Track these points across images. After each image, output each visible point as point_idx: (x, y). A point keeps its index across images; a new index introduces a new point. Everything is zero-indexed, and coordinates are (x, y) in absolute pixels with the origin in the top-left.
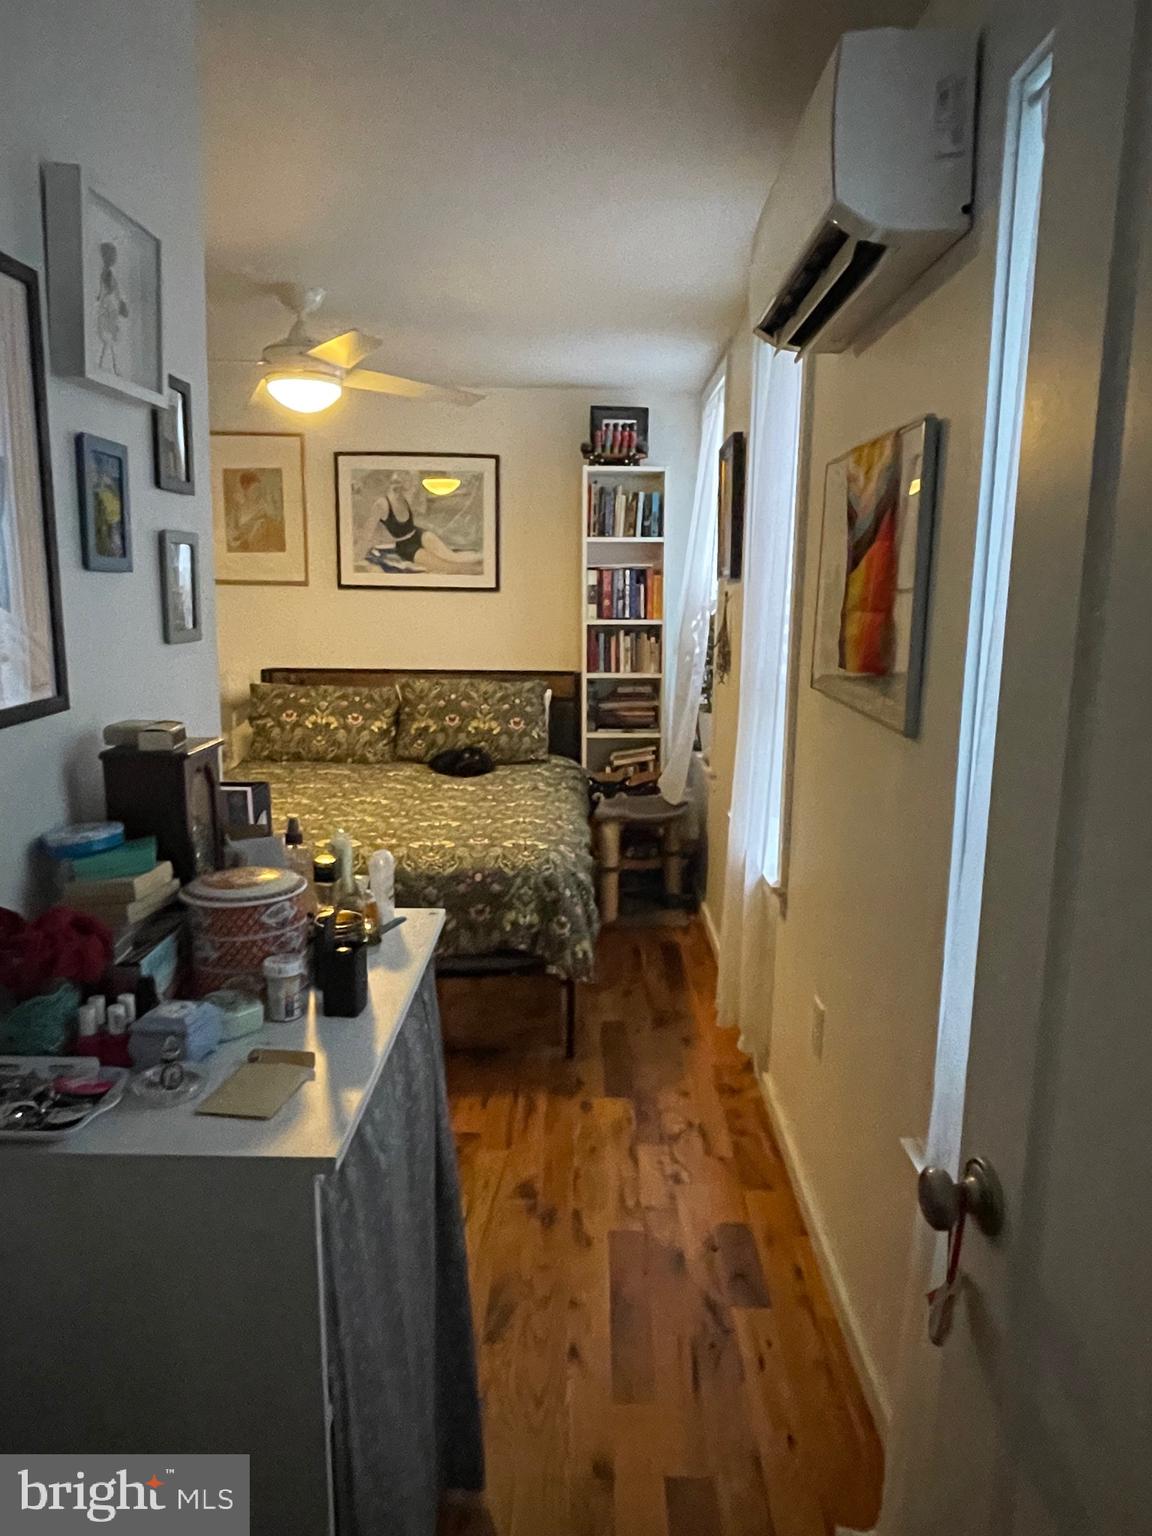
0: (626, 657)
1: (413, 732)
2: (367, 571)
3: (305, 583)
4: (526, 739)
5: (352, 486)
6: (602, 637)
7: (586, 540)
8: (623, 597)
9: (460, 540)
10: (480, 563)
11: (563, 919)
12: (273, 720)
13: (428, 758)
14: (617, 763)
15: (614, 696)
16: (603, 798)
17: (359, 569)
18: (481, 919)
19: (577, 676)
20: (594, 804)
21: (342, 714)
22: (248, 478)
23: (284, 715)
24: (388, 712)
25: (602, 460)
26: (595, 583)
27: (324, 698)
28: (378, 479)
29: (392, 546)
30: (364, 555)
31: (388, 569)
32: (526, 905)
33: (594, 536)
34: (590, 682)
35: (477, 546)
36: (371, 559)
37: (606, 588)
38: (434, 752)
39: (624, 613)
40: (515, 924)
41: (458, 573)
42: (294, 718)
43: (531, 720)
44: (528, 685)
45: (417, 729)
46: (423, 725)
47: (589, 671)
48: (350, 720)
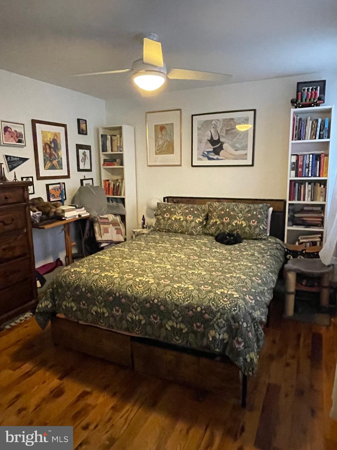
0: (308, 194)
1: (211, 223)
2: (202, 160)
3: (180, 165)
4: (258, 229)
5: (198, 127)
6: (297, 184)
7: (291, 142)
8: (308, 168)
9: (238, 145)
10: (246, 154)
11: (240, 339)
12: (162, 216)
13: (216, 235)
14: (301, 241)
15: (302, 211)
16: (292, 257)
17: (199, 159)
18: (199, 330)
19: (284, 202)
20: (286, 261)
21: (186, 215)
22: (162, 128)
23: (165, 215)
24: (203, 215)
25: (300, 106)
26: (295, 161)
27: (180, 209)
28: (207, 123)
29: (212, 150)
30: (201, 154)
31: (210, 159)
32: (220, 328)
33: (295, 140)
34: (290, 204)
35: (245, 148)
36: (204, 155)
37: (300, 163)
38: (218, 232)
39: (308, 174)
40: (214, 338)
41: (236, 159)
42: (168, 216)
43: (260, 221)
44: (261, 205)
45: (212, 223)
46: (215, 221)
47: (290, 200)
48: (188, 218)
